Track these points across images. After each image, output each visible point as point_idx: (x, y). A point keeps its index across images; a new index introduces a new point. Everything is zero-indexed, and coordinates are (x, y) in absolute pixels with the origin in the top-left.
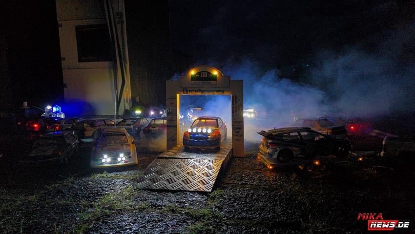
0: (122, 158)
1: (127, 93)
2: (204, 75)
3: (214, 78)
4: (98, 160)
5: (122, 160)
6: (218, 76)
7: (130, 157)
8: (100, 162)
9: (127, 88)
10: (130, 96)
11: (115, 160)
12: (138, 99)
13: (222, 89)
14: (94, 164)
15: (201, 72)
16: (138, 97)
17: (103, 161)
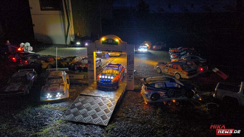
0: (59, 95)
1: (71, 31)
2: (110, 41)
3: (116, 44)
4: (44, 96)
5: (59, 96)
7: (64, 94)
8: (45, 98)
9: (71, 28)
10: (73, 33)
11: (54, 96)
12: (78, 34)
13: (121, 50)
14: (42, 99)
15: (108, 39)
16: (78, 33)
17: (48, 97)
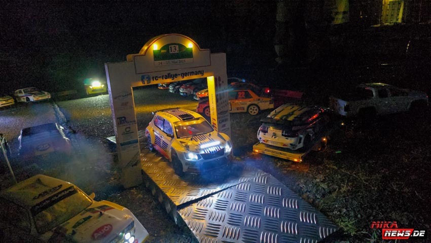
0: (128, 240)
3: (189, 54)
6: (193, 50)
7: (135, 230)
13: (200, 69)
